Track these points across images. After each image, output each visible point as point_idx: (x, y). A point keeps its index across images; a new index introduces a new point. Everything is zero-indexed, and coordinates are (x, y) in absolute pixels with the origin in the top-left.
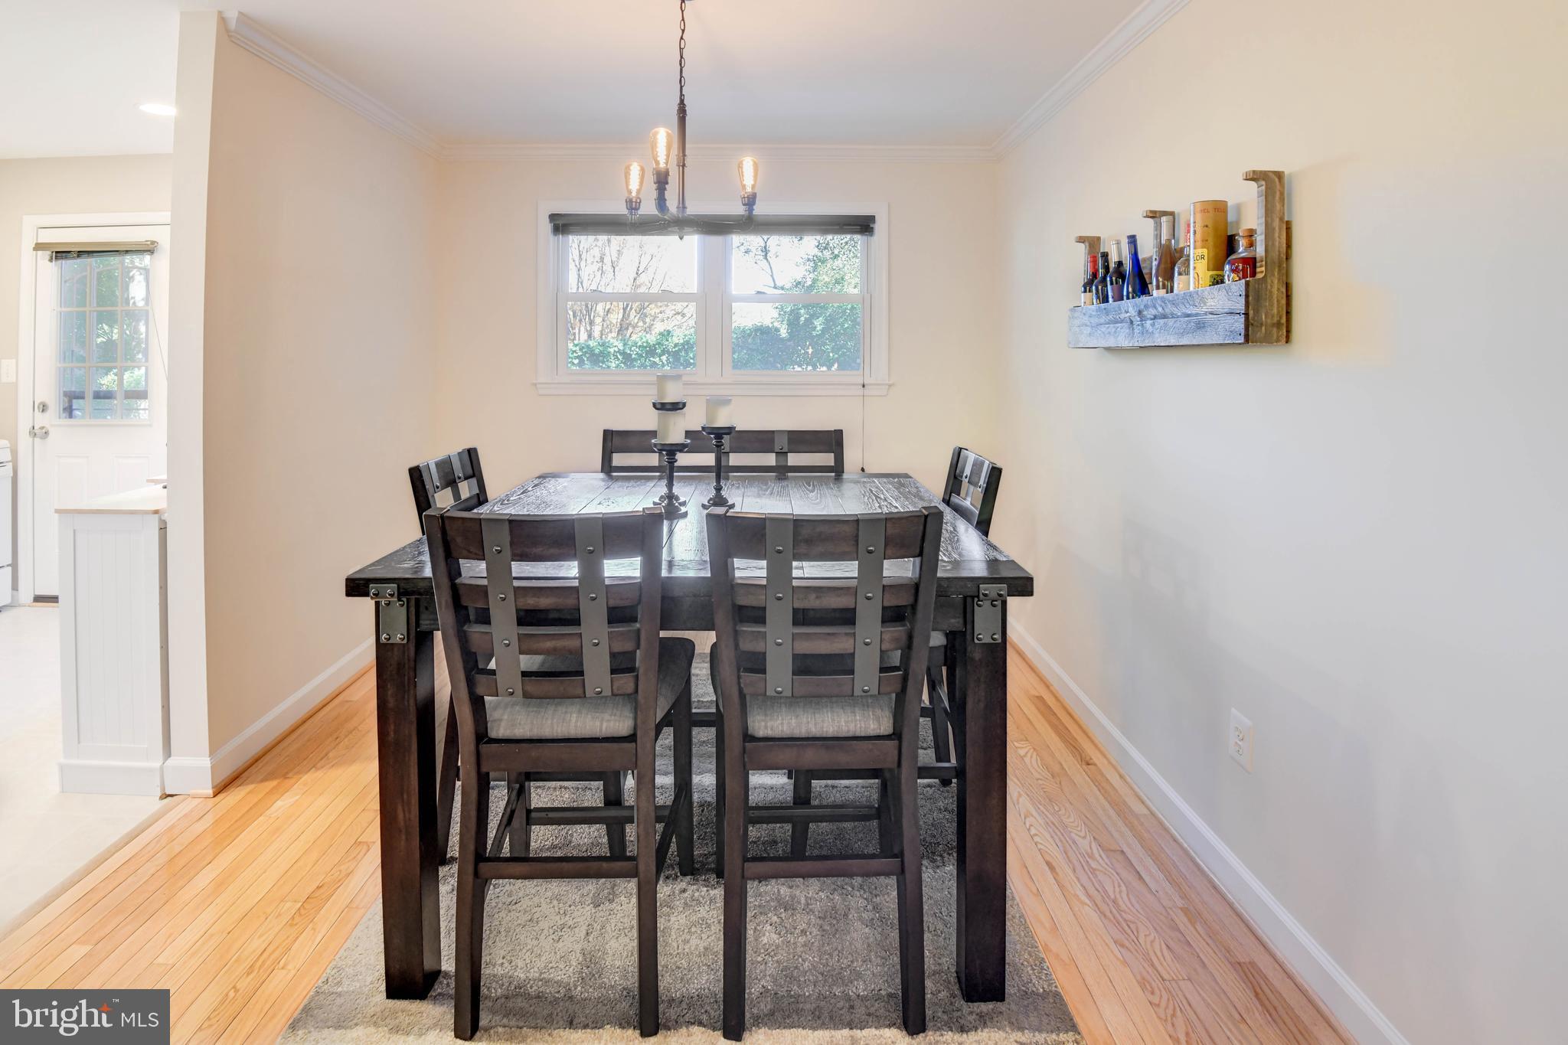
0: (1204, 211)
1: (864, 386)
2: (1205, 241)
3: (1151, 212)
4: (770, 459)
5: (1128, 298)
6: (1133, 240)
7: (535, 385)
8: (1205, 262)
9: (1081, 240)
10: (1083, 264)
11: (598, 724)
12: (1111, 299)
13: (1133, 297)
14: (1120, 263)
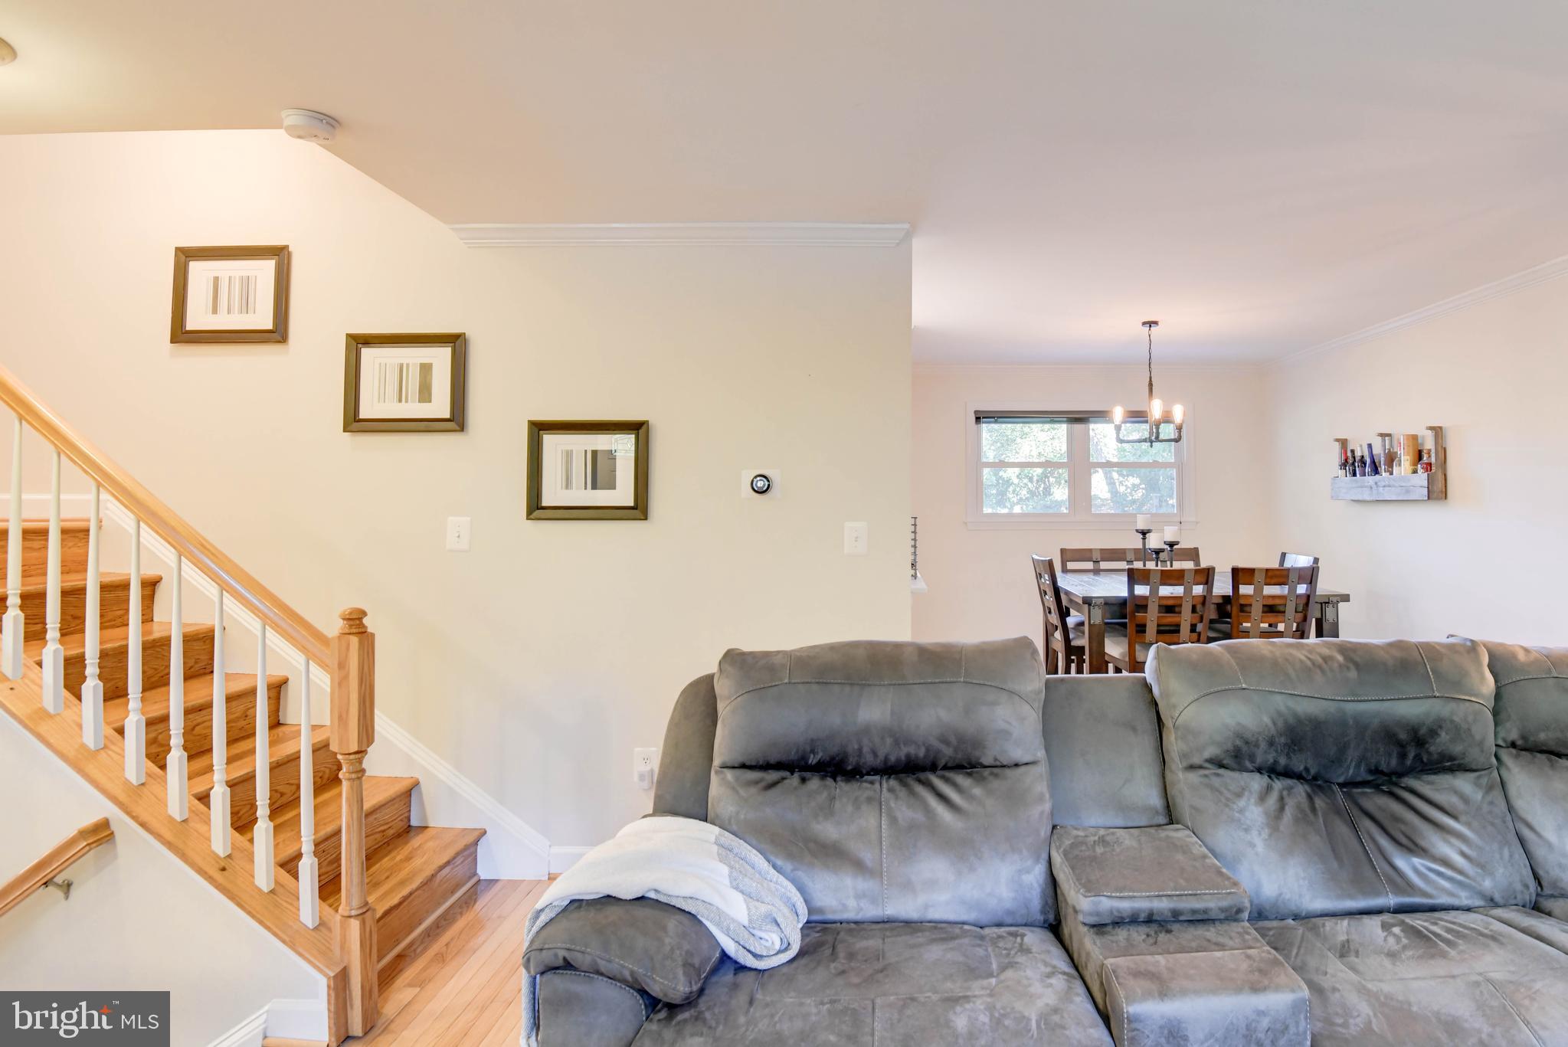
0: (1408, 439)
1: (1180, 523)
2: (1408, 451)
3: (1380, 434)
5: (1368, 475)
6: (1372, 445)
7: (966, 523)
8: (1408, 462)
9: (1337, 440)
10: (1339, 454)
12: (1358, 475)
13: (1371, 475)
14: (1363, 457)
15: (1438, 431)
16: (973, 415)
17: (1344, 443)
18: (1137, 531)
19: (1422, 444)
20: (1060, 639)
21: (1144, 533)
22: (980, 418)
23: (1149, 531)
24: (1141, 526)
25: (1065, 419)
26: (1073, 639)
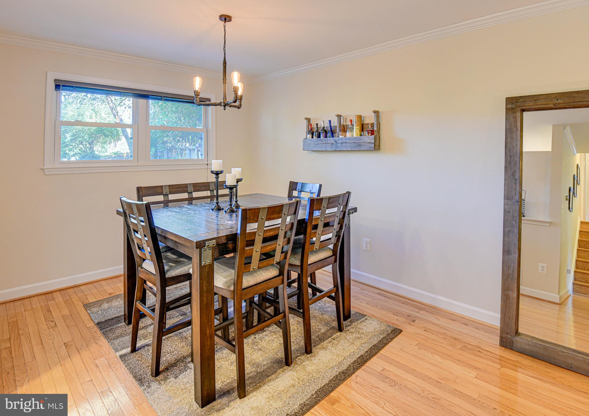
0: (358, 117)
1: (207, 165)
2: (358, 125)
3: (338, 115)
4: (208, 193)
5: (329, 137)
6: (330, 121)
7: (43, 170)
8: (359, 130)
9: (306, 119)
10: (306, 125)
11: (271, 273)
12: (322, 137)
13: (331, 137)
14: (324, 127)
15: (377, 113)
16: (54, 82)
17: (308, 120)
18: (212, 172)
19: (363, 121)
20: (154, 271)
21: (217, 174)
22: (59, 86)
23: (221, 172)
24: (215, 168)
25: (131, 94)
26: (168, 270)
